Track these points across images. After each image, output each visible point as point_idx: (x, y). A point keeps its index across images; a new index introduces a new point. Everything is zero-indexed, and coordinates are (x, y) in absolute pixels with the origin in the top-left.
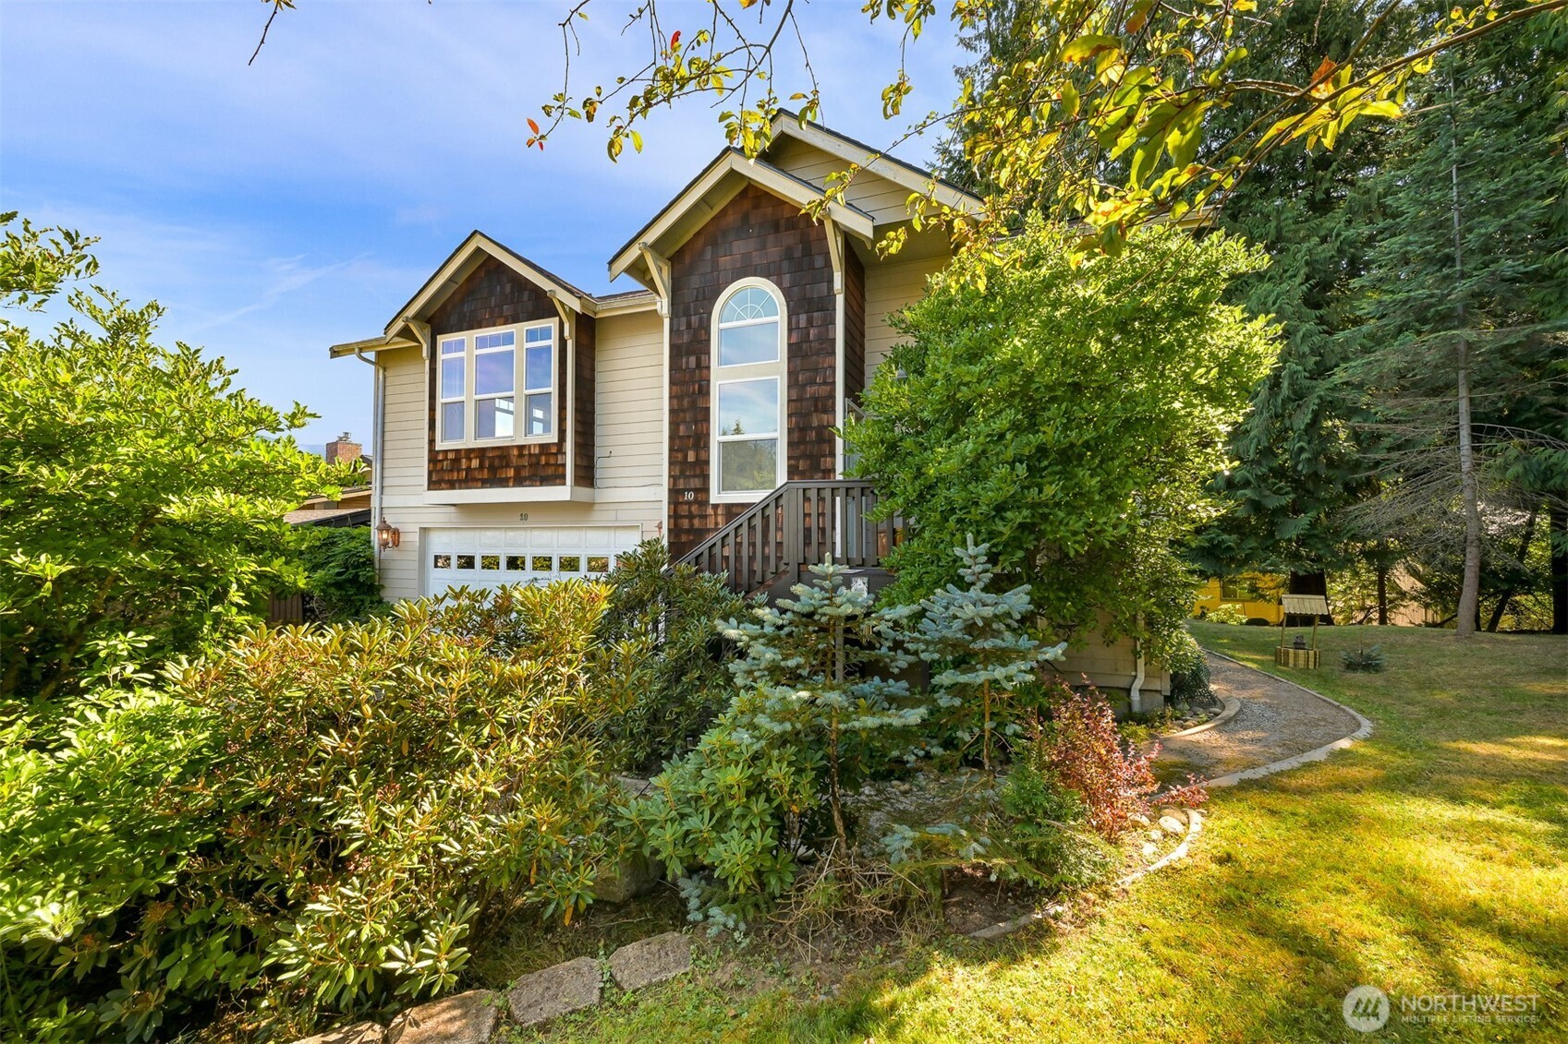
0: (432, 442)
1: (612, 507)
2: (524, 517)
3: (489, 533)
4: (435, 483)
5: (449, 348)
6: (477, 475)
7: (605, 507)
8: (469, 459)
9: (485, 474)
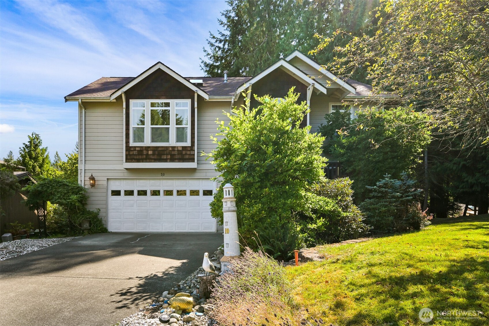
0: (127, 142)
1: (205, 171)
2: (163, 175)
3: (141, 181)
4: (129, 159)
5: (136, 105)
6: (152, 157)
7: (202, 171)
8: (148, 151)
9: (155, 157)
